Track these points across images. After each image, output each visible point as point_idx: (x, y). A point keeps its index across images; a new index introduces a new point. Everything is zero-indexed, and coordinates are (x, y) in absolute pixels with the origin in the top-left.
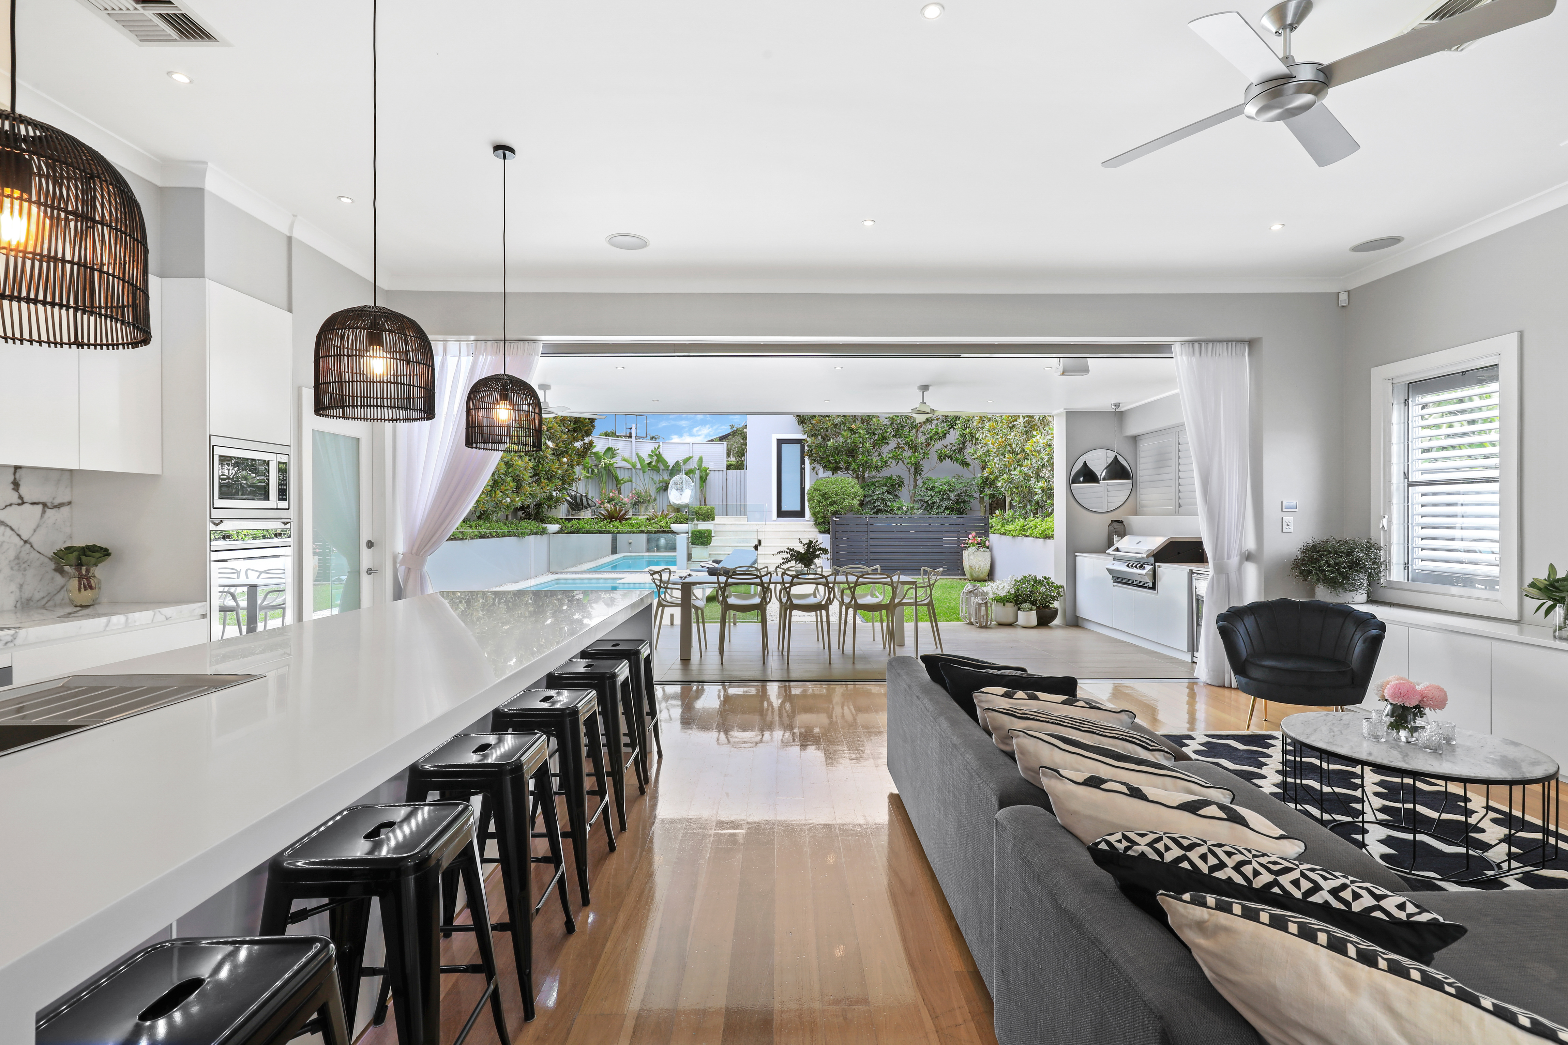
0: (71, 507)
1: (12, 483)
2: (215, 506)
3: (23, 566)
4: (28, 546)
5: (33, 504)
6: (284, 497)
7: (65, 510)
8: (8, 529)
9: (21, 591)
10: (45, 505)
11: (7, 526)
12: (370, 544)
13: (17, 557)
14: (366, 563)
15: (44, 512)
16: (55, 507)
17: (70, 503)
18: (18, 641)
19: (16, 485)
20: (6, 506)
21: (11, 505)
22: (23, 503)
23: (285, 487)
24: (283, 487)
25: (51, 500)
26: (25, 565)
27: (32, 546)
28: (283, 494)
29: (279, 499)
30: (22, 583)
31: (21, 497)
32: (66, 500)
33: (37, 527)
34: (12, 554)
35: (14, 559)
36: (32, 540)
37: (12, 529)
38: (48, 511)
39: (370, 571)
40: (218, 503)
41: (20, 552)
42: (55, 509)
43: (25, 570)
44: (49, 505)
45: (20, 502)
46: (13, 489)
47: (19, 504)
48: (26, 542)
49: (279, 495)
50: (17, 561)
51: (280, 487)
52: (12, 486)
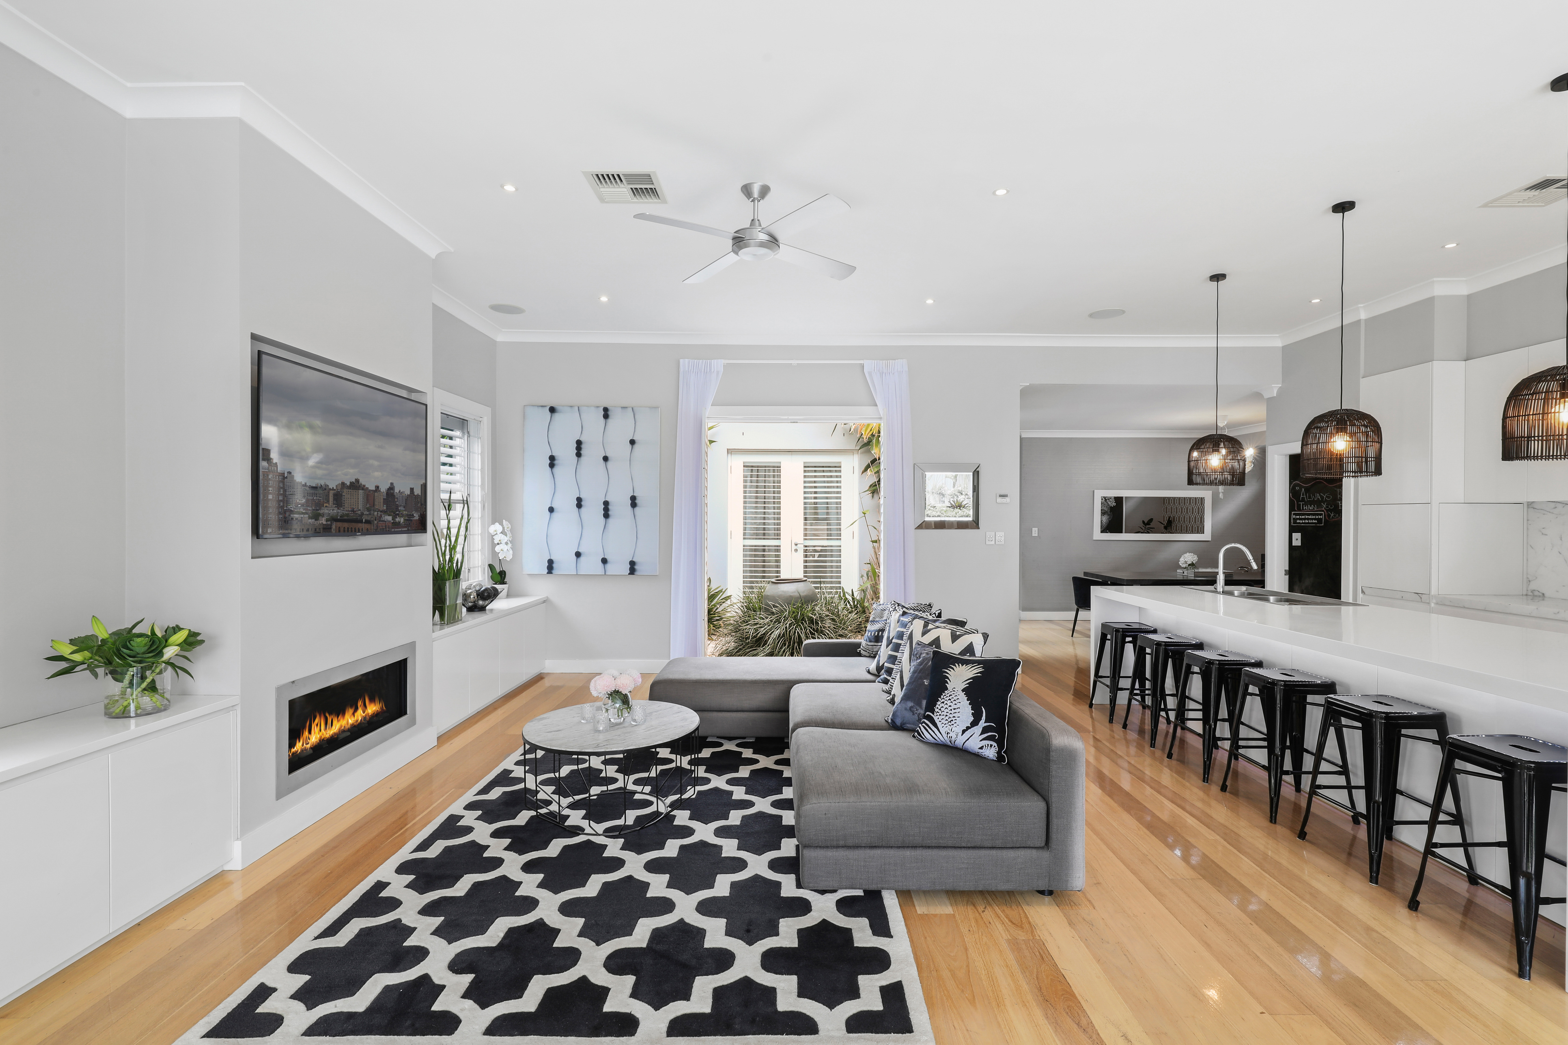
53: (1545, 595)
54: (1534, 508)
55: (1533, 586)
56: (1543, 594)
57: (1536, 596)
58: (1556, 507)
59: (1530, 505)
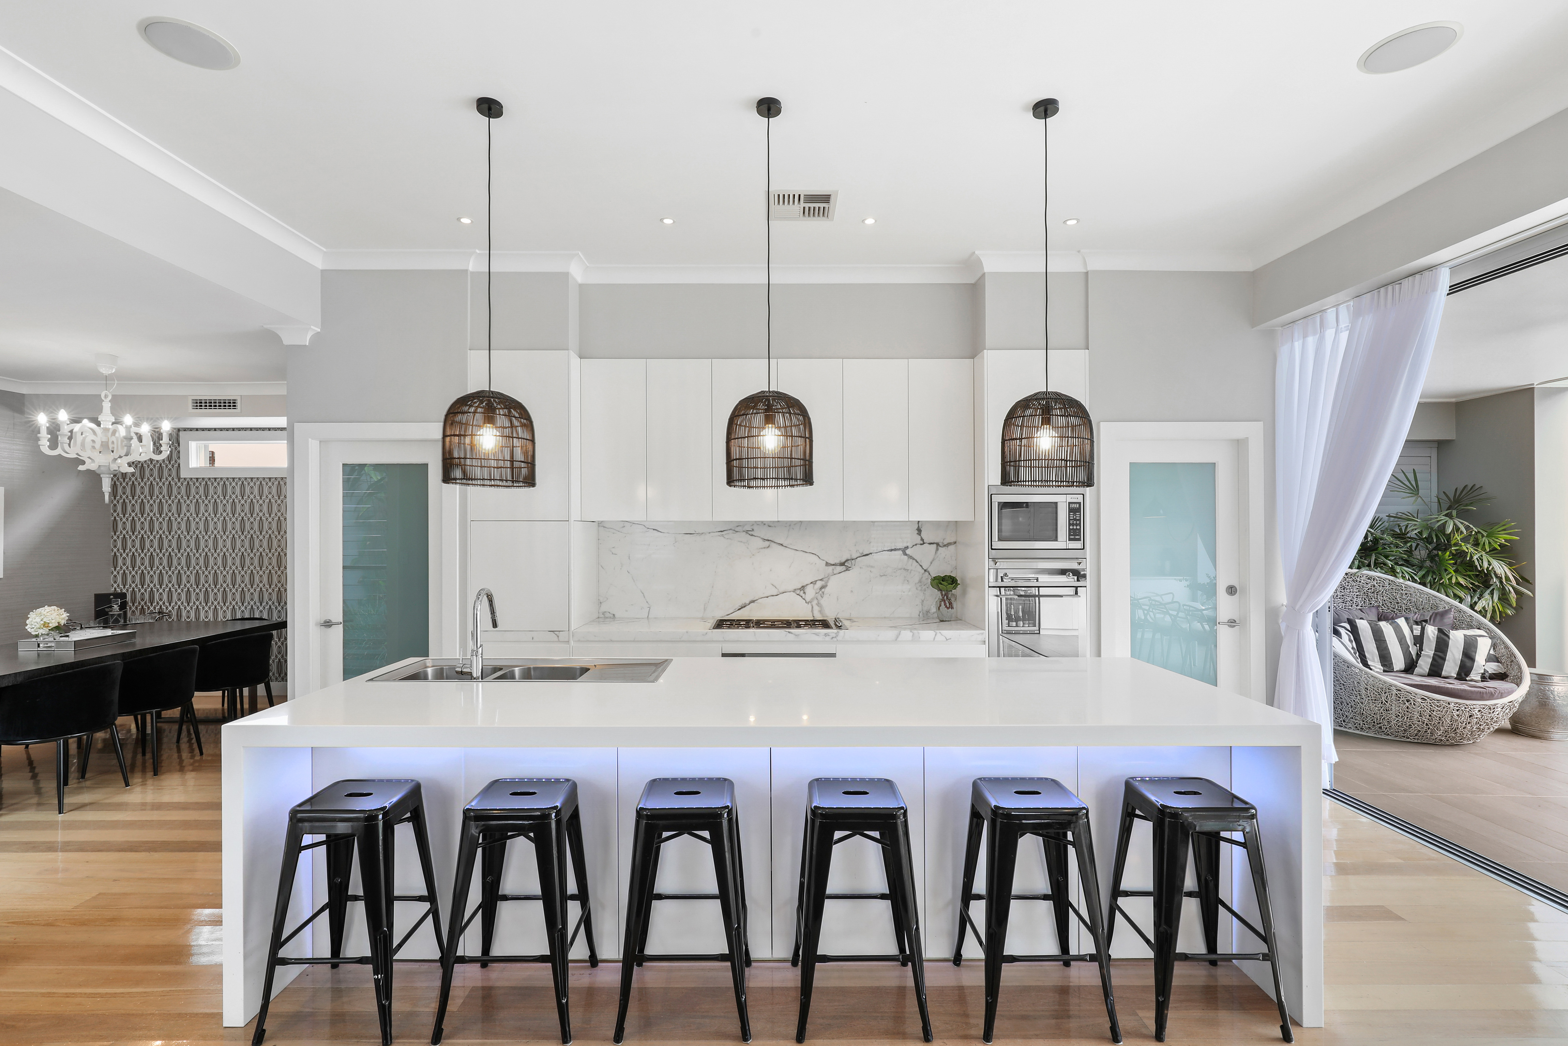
0: (956, 546)
1: (917, 529)
2: (993, 548)
3: (924, 587)
4: (927, 574)
5: (930, 544)
6: (1077, 537)
7: (952, 547)
8: (914, 561)
9: (922, 605)
10: (938, 544)
11: (914, 559)
12: (1231, 590)
13: (920, 581)
14: (1224, 613)
15: (937, 549)
16: (945, 546)
17: (955, 543)
18: (839, 638)
19: (919, 531)
20: (913, 546)
21: (916, 545)
22: (924, 543)
23: (1078, 527)
24: (1075, 527)
25: (942, 541)
26: (925, 587)
27: (929, 574)
28: (1075, 533)
29: (1070, 540)
30: (923, 599)
31: (922, 539)
32: (952, 540)
33: (933, 561)
34: (917, 579)
35: (918, 583)
36: (929, 570)
37: (917, 562)
38: (940, 548)
39: (1232, 623)
40: (997, 544)
41: (922, 578)
42: (945, 548)
43: (925, 590)
44: (941, 544)
45: (922, 542)
46: (917, 534)
47: (921, 544)
48: (925, 571)
49: (1070, 535)
50: (919, 584)
51: (1071, 527)
52: (917, 532)
53: (615, 616)
54: (604, 527)
55: (604, 608)
56: (614, 615)
57: (607, 618)
58: (624, 526)
59: (600, 524)
